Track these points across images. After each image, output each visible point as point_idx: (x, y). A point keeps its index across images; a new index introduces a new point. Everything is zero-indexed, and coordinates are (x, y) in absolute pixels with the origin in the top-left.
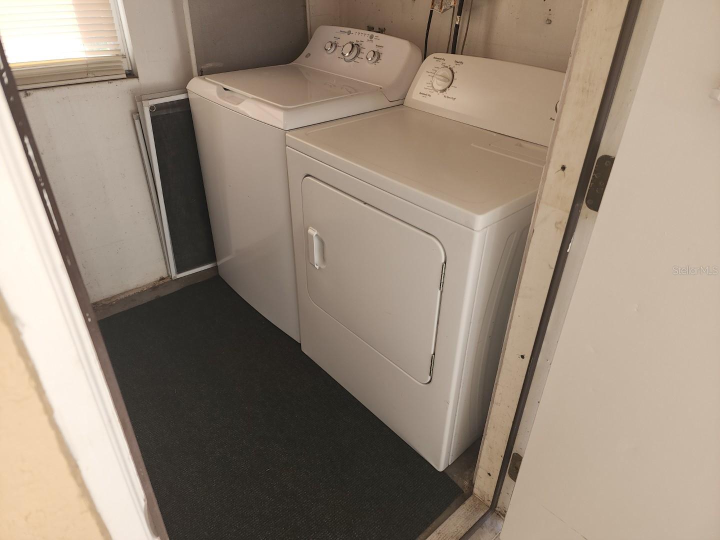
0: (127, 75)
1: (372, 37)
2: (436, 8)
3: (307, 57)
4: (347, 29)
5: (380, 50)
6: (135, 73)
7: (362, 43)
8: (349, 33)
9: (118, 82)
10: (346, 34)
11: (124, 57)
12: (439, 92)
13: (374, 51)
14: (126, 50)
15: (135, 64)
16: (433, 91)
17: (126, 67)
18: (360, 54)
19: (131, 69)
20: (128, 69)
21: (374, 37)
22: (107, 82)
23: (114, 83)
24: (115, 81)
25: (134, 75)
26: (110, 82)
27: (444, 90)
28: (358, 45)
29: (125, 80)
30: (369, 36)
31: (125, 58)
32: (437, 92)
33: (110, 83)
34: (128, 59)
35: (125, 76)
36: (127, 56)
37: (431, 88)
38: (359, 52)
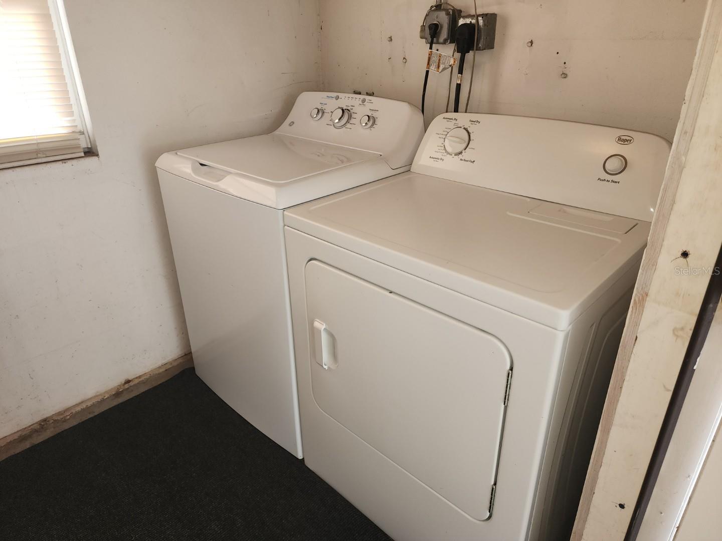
0: (85, 153)
1: (364, 101)
2: (433, 68)
3: (290, 125)
4: (334, 94)
5: (375, 114)
6: (94, 151)
7: (352, 108)
8: (337, 98)
9: (74, 162)
10: (334, 99)
11: (82, 133)
12: (453, 155)
13: (368, 116)
14: (85, 127)
15: (95, 141)
16: (445, 154)
17: (84, 144)
18: (352, 119)
19: (90, 146)
20: (86, 147)
21: (367, 101)
22: (61, 162)
23: (69, 163)
24: (71, 161)
25: (93, 153)
26: (63, 161)
27: (461, 153)
28: (348, 110)
29: (83, 159)
30: (361, 100)
31: (84, 134)
32: (451, 155)
33: (65, 163)
34: (87, 135)
35: (83, 154)
36: (86, 133)
37: (444, 151)
38: (350, 117)
